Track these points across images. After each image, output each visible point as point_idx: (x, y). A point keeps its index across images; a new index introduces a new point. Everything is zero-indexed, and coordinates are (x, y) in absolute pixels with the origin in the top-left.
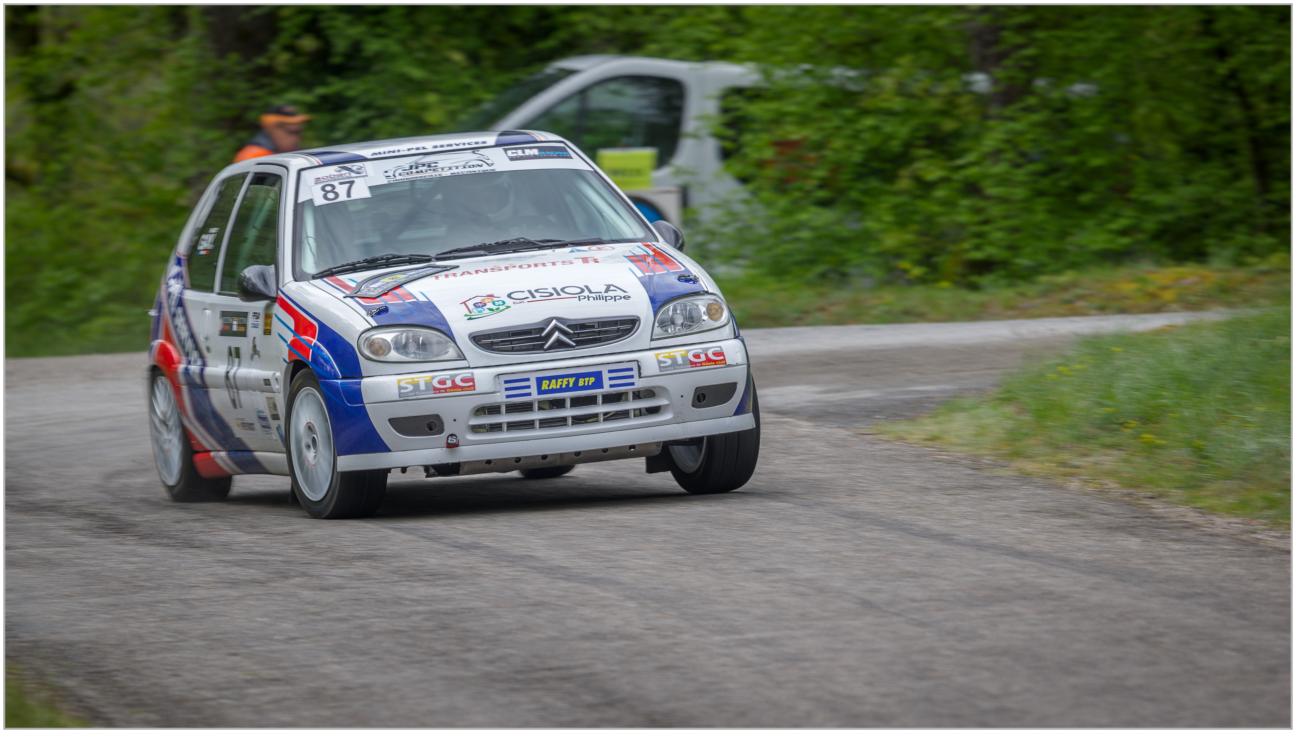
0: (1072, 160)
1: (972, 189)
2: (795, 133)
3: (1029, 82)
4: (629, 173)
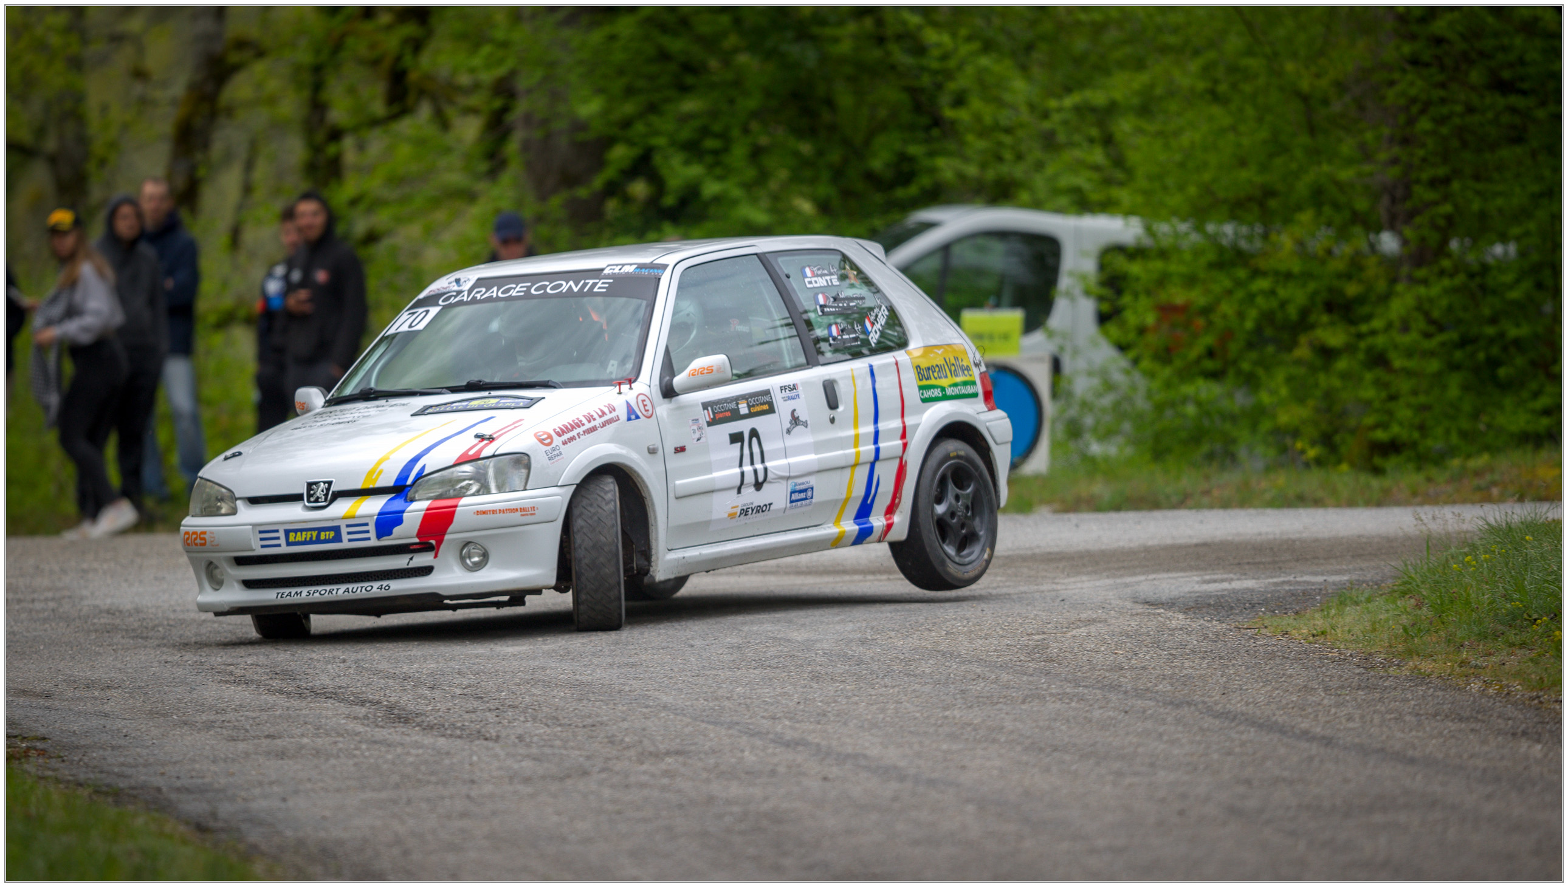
0: (1490, 331)
1: (1378, 360)
2: (1178, 295)
3: (1445, 242)
4: (997, 338)
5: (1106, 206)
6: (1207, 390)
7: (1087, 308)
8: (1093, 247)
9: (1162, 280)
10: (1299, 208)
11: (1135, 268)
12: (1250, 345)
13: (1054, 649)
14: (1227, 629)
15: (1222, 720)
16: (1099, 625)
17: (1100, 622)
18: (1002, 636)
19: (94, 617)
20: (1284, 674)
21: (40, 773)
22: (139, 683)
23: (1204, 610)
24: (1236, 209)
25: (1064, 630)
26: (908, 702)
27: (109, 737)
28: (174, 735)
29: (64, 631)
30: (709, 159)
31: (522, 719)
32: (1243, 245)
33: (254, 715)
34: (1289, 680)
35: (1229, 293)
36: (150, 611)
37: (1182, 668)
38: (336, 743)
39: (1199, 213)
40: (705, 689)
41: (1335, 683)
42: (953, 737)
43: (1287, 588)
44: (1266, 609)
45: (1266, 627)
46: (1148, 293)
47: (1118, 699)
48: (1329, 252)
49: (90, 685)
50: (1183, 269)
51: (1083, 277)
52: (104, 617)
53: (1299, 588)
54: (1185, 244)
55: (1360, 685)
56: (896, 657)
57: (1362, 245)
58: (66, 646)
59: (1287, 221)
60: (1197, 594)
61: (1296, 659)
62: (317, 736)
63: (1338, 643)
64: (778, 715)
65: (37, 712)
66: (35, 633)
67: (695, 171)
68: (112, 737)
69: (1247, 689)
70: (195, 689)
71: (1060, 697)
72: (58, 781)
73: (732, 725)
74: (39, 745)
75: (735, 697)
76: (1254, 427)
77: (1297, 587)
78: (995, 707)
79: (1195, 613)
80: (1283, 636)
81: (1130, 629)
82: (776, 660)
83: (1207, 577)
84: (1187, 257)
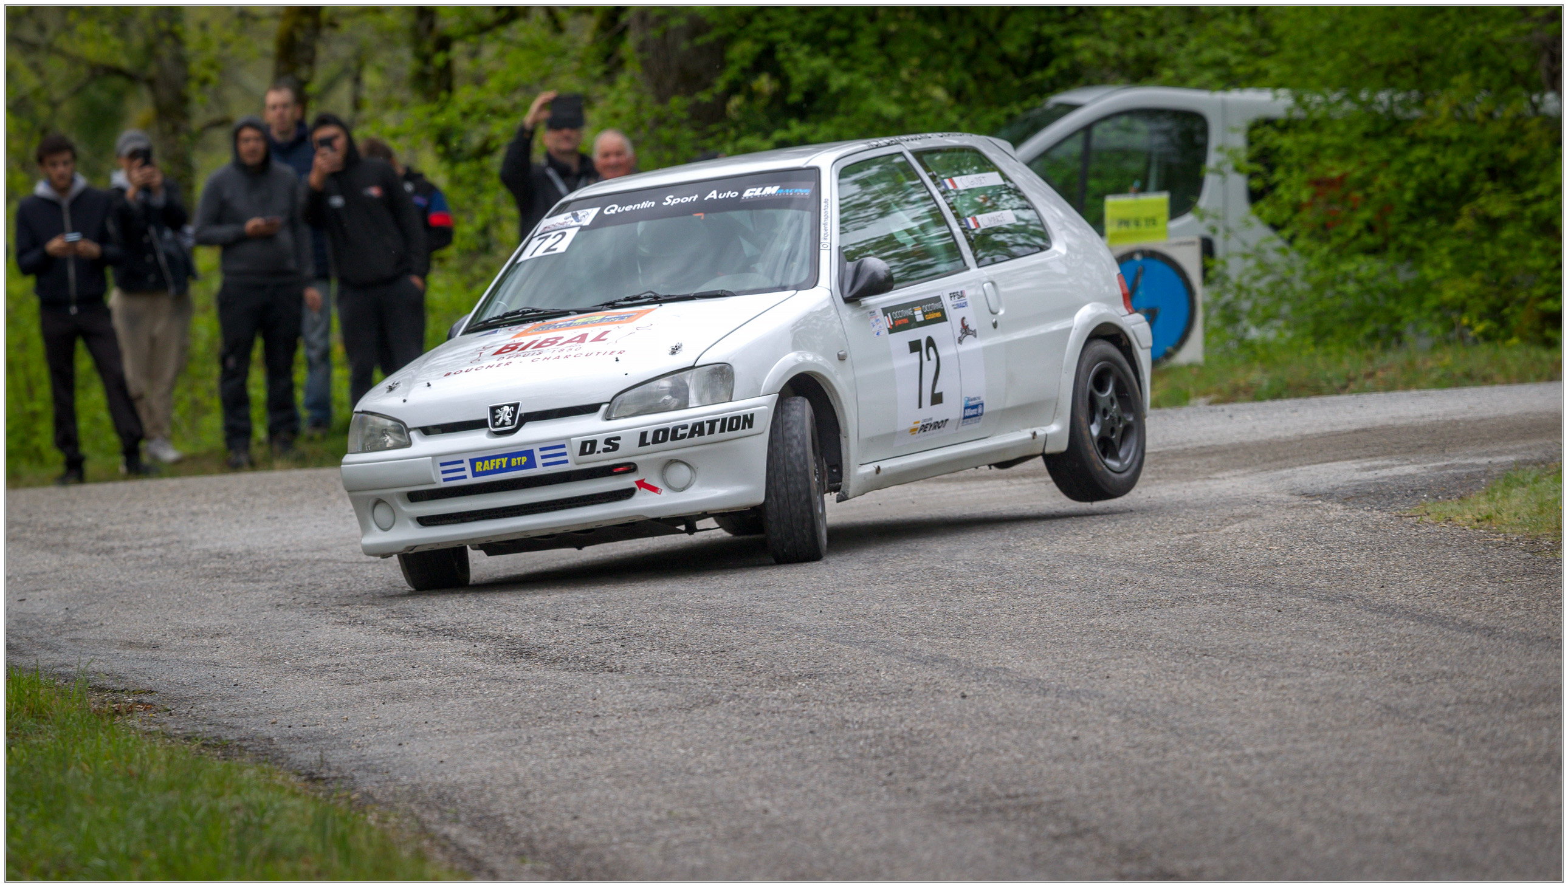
2: (1334, 169)
4: (1143, 223)
5: (1253, 79)
6: (1366, 267)
7: (1238, 184)
8: (1241, 123)
9: (1316, 154)
10: (1458, 71)
11: (1286, 142)
12: (1411, 218)
13: (1206, 547)
14: (1388, 518)
15: (1380, 614)
16: (1253, 520)
17: (1254, 517)
18: (1151, 537)
19: (204, 562)
20: (1446, 563)
21: (145, 728)
22: (250, 629)
23: (1364, 499)
24: (1389, 75)
25: (1217, 527)
26: (1052, 611)
27: (219, 687)
28: (286, 682)
29: (172, 577)
30: (835, 51)
31: (649, 648)
32: (1399, 112)
33: (369, 657)
34: (1452, 569)
35: (1387, 163)
36: (262, 552)
37: (1340, 561)
38: (454, 682)
39: (1350, 84)
40: (840, 607)
41: (1499, 570)
42: (1097, 646)
43: (1451, 471)
44: (1429, 495)
45: (1428, 514)
46: (1302, 167)
47: (1272, 598)
48: (1490, 115)
49: (200, 633)
50: (1336, 140)
51: (1233, 153)
52: (213, 562)
53: (1464, 471)
54: (1337, 114)
55: (1526, 571)
56: (1040, 565)
57: (1525, 108)
58: (175, 593)
59: (1444, 85)
60: (1357, 483)
61: (1459, 546)
62: (435, 675)
63: (1503, 527)
64: (916, 631)
65: (144, 664)
66: (141, 582)
67: (821, 63)
68: (222, 686)
69: (1407, 581)
70: (308, 632)
71: (1211, 598)
72: (166, 735)
73: (866, 644)
74: (146, 699)
75: (872, 614)
76: (1420, 302)
77: (1461, 471)
78: (1142, 612)
79: (1354, 503)
80: (1446, 523)
81: (1286, 522)
82: (914, 574)
83: (1367, 464)
84: (1341, 128)
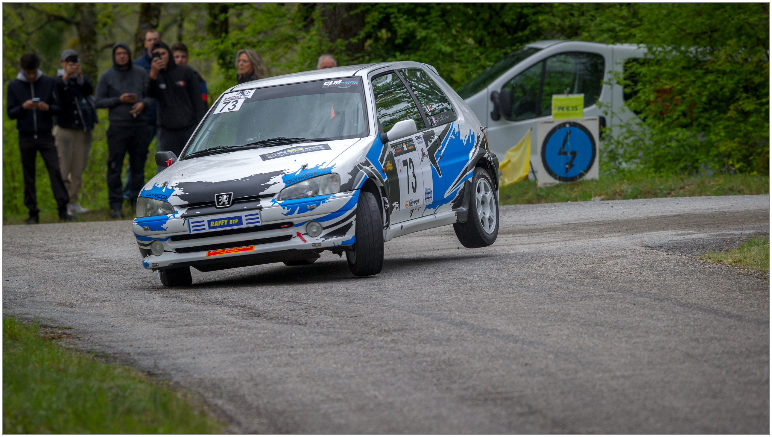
2: (667, 85)
4: (571, 109)
5: (628, 39)
6: (683, 134)
7: (619, 90)
8: (621, 60)
9: (658, 76)
10: (730, 38)
11: (644, 70)
12: (705, 110)
13: (598, 272)
14: (690, 260)
15: (685, 308)
16: (622, 259)
17: (623, 257)
18: (571, 266)
19: (98, 264)
20: (718, 283)
21: (67, 346)
22: (120, 298)
23: (678, 250)
24: (696, 38)
25: (604, 261)
26: (521, 301)
27: (104, 327)
28: (138, 325)
29: (82, 272)
31: (319, 314)
32: (700, 57)
33: (179, 314)
34: (721, 286)
35: (694, 82)
37: (665, 280)
38: (221, 328)
39: (676, 43)
40: (415, 296)
41: (745, 287)
42: (543, 319)
43: (721, 237)
44: (710, 249)
45: (710, 258)
46: (651, 83)
47: (631, 298)
48: (746, 60)
49: (95, 300)
50: (669, 70)
51: (617, 75)
52: (103, 264)
53: (728, 237)
54: (669, 57)
55: (758, 288)
56: (515, 278)
58: (83, 279)
59: (723, 44)
60: (674, 242)
61: (725, 275)
62: (212, 324)
63: (747, 266)
64: (453, 309)
65: (67, 315)
66: (67, 273)
67: (412, 24)
68: (106, 327)
69: (699, 291)
70: (149, 301)
71: (600, 297)
72: (77, 350)
73: (428, 315)
74: (68, 332)
75: (431, 300)
76: (708, 152)
78: (566, 303)
79: (673, 251)
80: (718, 263)
81: (638, 260)
82: (452, 280)
83: (680, 233)
84: (671, 64)
